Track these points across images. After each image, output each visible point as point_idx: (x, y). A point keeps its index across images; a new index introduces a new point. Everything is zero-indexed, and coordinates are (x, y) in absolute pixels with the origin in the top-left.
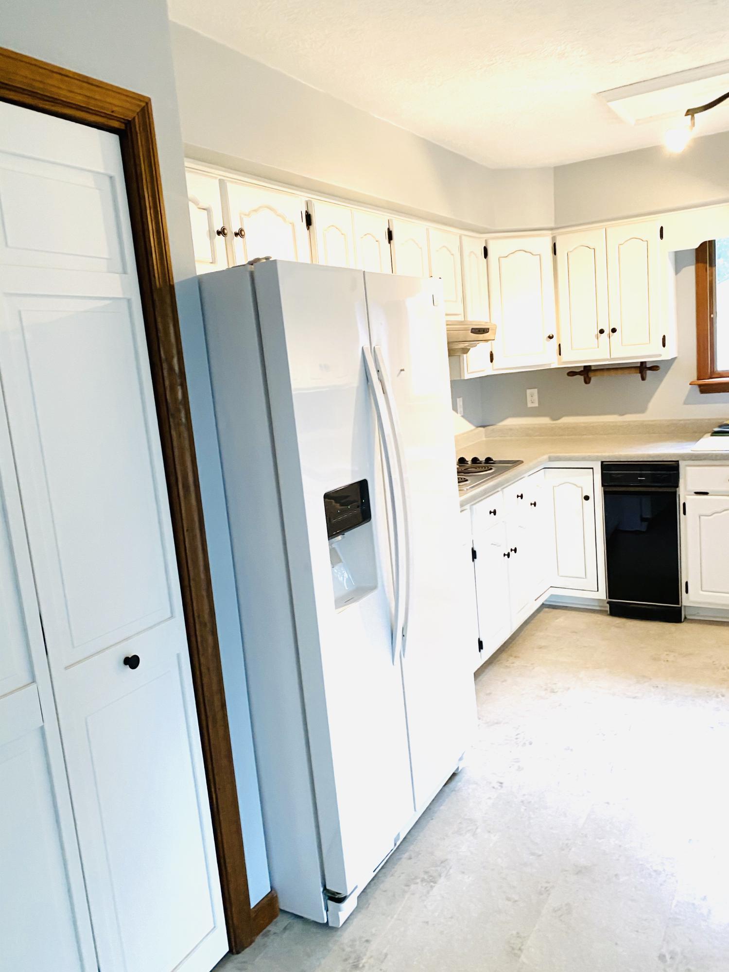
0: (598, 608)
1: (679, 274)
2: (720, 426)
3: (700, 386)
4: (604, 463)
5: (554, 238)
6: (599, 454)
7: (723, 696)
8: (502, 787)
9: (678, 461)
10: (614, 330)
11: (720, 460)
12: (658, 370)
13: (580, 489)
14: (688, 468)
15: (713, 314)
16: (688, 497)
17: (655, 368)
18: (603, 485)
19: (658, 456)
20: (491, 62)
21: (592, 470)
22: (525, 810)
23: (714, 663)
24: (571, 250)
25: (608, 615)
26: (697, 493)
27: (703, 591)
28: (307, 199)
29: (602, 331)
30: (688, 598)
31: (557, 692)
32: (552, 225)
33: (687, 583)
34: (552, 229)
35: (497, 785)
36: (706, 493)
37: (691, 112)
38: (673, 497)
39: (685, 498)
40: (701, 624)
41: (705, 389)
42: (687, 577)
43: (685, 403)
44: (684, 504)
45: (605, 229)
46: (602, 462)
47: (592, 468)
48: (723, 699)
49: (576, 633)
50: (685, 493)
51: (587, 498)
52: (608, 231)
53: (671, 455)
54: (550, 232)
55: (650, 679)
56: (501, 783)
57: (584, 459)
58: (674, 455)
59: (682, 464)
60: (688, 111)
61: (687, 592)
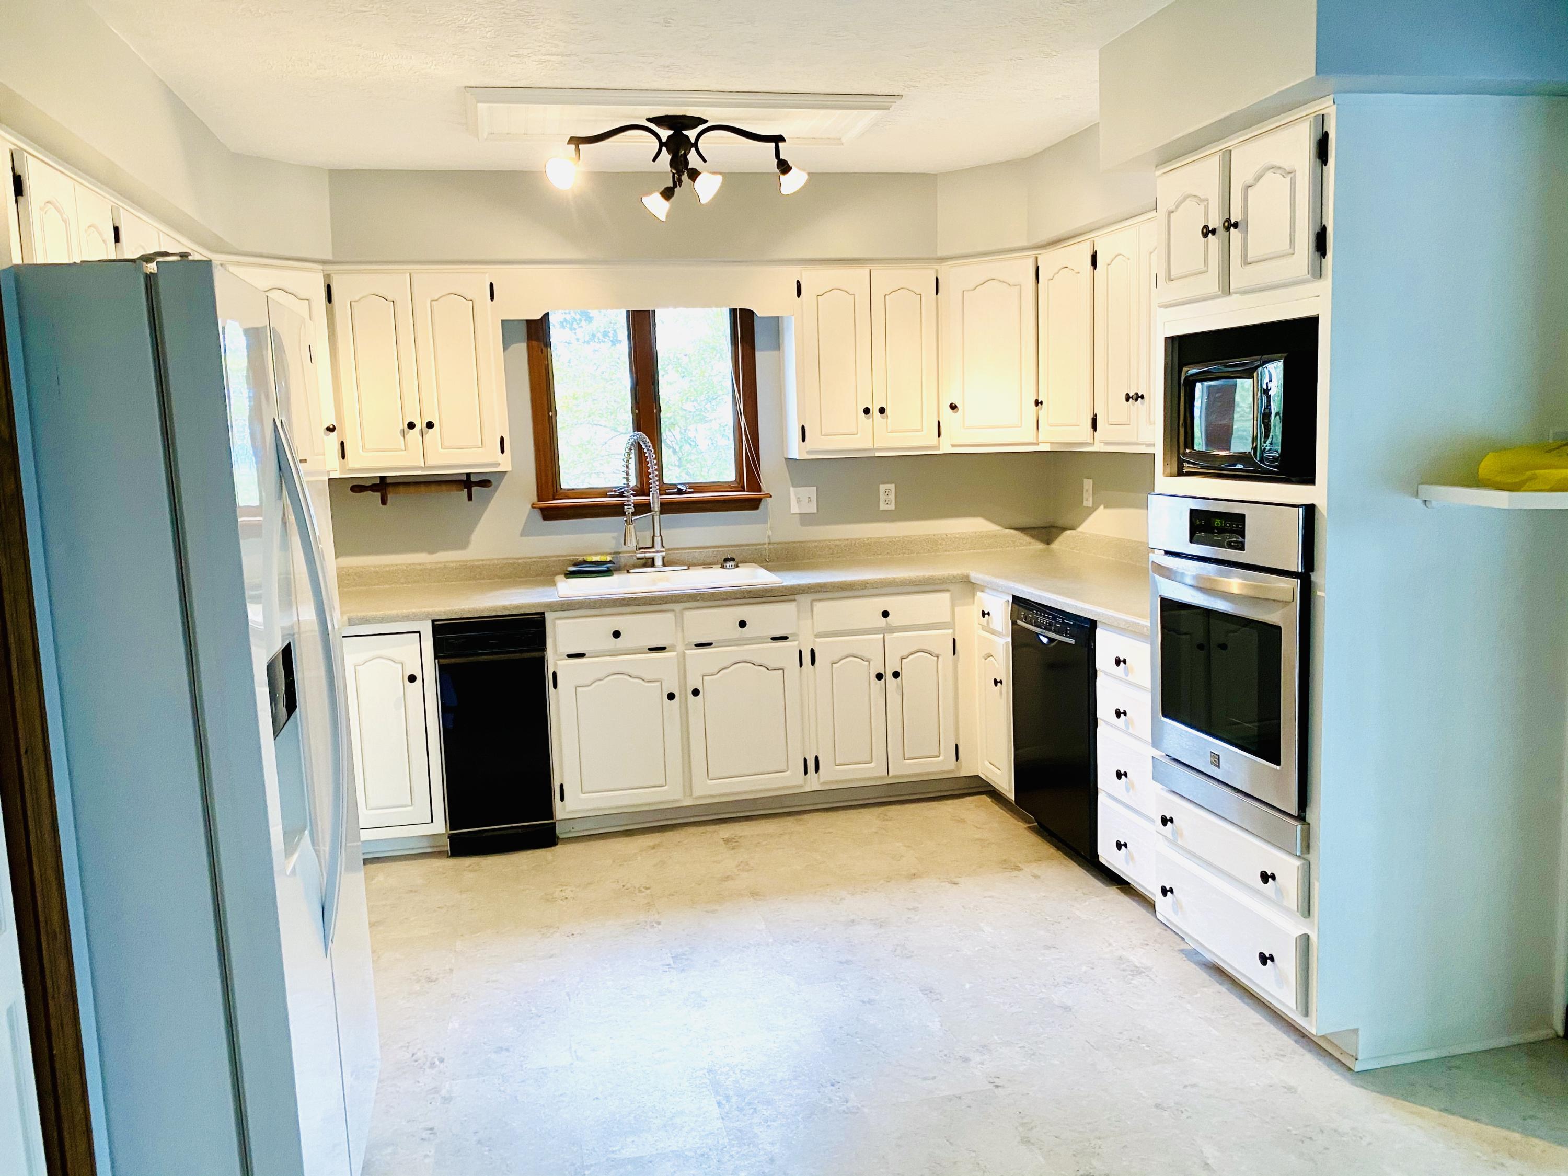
0: (429, 850)
1: (507, 352)
2: (575, 565)
3: (542, 510)
4: (436, 623)
5: (327, 277)
6: (430, 610)
7: (659, 923)
8: (435, 1134)
9: (543, 613)
10: (430, 425)
11: (600, 608)
12: (489, 486)
13: (400, 666)
14: (558, 622)
15: (551, 411)
16: (559, 662)
17: (485, 483)
18: (436, 657)
19: (517, 607)
20: (364, 9)
21: (418, 634)
22: (490, 1150)
23: (626, 887)
24: (357, 299)
25: (448, 857)
26: (570, 656)
27: (584, 793)
28: (13, 147)
29: (411, 426)
30: (564, 808)
31: (437, 979)
32: (330, 257)
33: (562, 786)
34: (324, 262)
35: (425, 1135)
36: (582, 655)
37: (577, 141)
38: (540, 663)
39: (556, 665)
40: (582, 841)
41: (549, 514)
42: (562, 776)
43: (522, 535)
44: (554, 674)
45: (408, 275)
46: (433, 621)
47: (419, 632)
48: (660, 927)
49: (415, 891)
50: (554, 660)
51: (412, 679)
52: (414, 277)
53: (534, 605)
54: (320, 267)
55: (558, 928)
56: (432, 1129)
57: (406, 618)
58: (539, 605)
59: (549, 617)
60: (572, 138)
61: (562, 799)
